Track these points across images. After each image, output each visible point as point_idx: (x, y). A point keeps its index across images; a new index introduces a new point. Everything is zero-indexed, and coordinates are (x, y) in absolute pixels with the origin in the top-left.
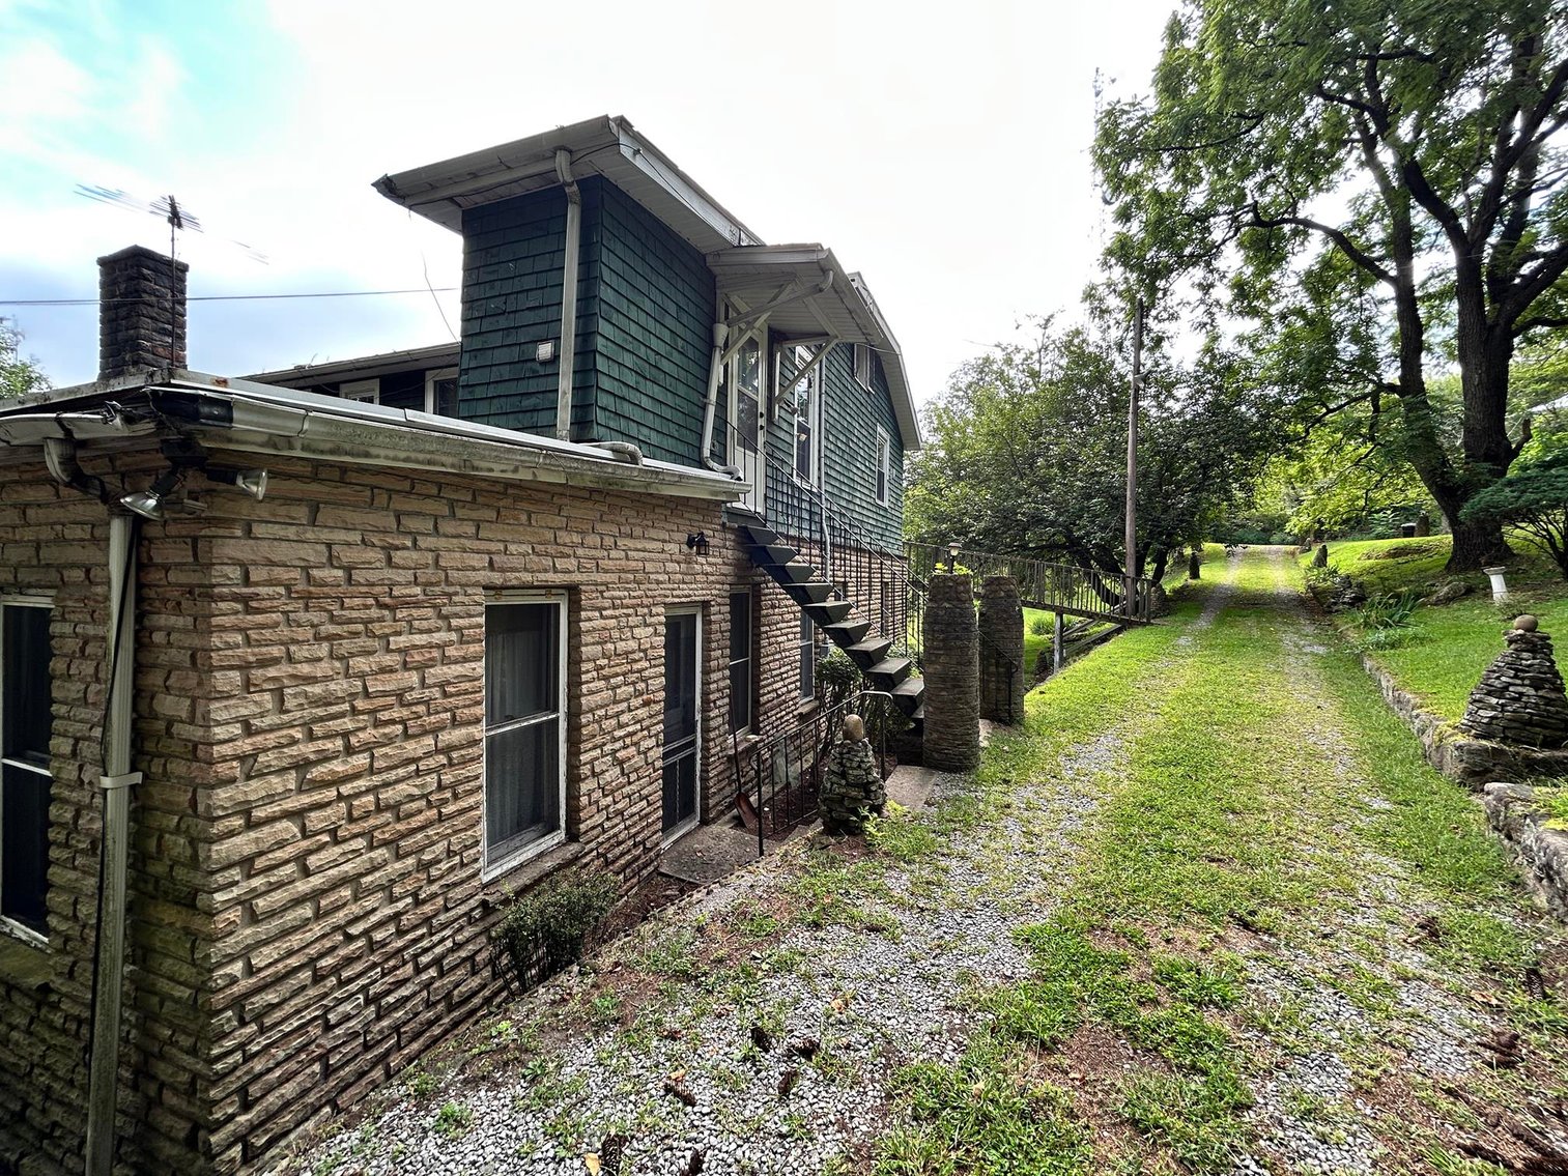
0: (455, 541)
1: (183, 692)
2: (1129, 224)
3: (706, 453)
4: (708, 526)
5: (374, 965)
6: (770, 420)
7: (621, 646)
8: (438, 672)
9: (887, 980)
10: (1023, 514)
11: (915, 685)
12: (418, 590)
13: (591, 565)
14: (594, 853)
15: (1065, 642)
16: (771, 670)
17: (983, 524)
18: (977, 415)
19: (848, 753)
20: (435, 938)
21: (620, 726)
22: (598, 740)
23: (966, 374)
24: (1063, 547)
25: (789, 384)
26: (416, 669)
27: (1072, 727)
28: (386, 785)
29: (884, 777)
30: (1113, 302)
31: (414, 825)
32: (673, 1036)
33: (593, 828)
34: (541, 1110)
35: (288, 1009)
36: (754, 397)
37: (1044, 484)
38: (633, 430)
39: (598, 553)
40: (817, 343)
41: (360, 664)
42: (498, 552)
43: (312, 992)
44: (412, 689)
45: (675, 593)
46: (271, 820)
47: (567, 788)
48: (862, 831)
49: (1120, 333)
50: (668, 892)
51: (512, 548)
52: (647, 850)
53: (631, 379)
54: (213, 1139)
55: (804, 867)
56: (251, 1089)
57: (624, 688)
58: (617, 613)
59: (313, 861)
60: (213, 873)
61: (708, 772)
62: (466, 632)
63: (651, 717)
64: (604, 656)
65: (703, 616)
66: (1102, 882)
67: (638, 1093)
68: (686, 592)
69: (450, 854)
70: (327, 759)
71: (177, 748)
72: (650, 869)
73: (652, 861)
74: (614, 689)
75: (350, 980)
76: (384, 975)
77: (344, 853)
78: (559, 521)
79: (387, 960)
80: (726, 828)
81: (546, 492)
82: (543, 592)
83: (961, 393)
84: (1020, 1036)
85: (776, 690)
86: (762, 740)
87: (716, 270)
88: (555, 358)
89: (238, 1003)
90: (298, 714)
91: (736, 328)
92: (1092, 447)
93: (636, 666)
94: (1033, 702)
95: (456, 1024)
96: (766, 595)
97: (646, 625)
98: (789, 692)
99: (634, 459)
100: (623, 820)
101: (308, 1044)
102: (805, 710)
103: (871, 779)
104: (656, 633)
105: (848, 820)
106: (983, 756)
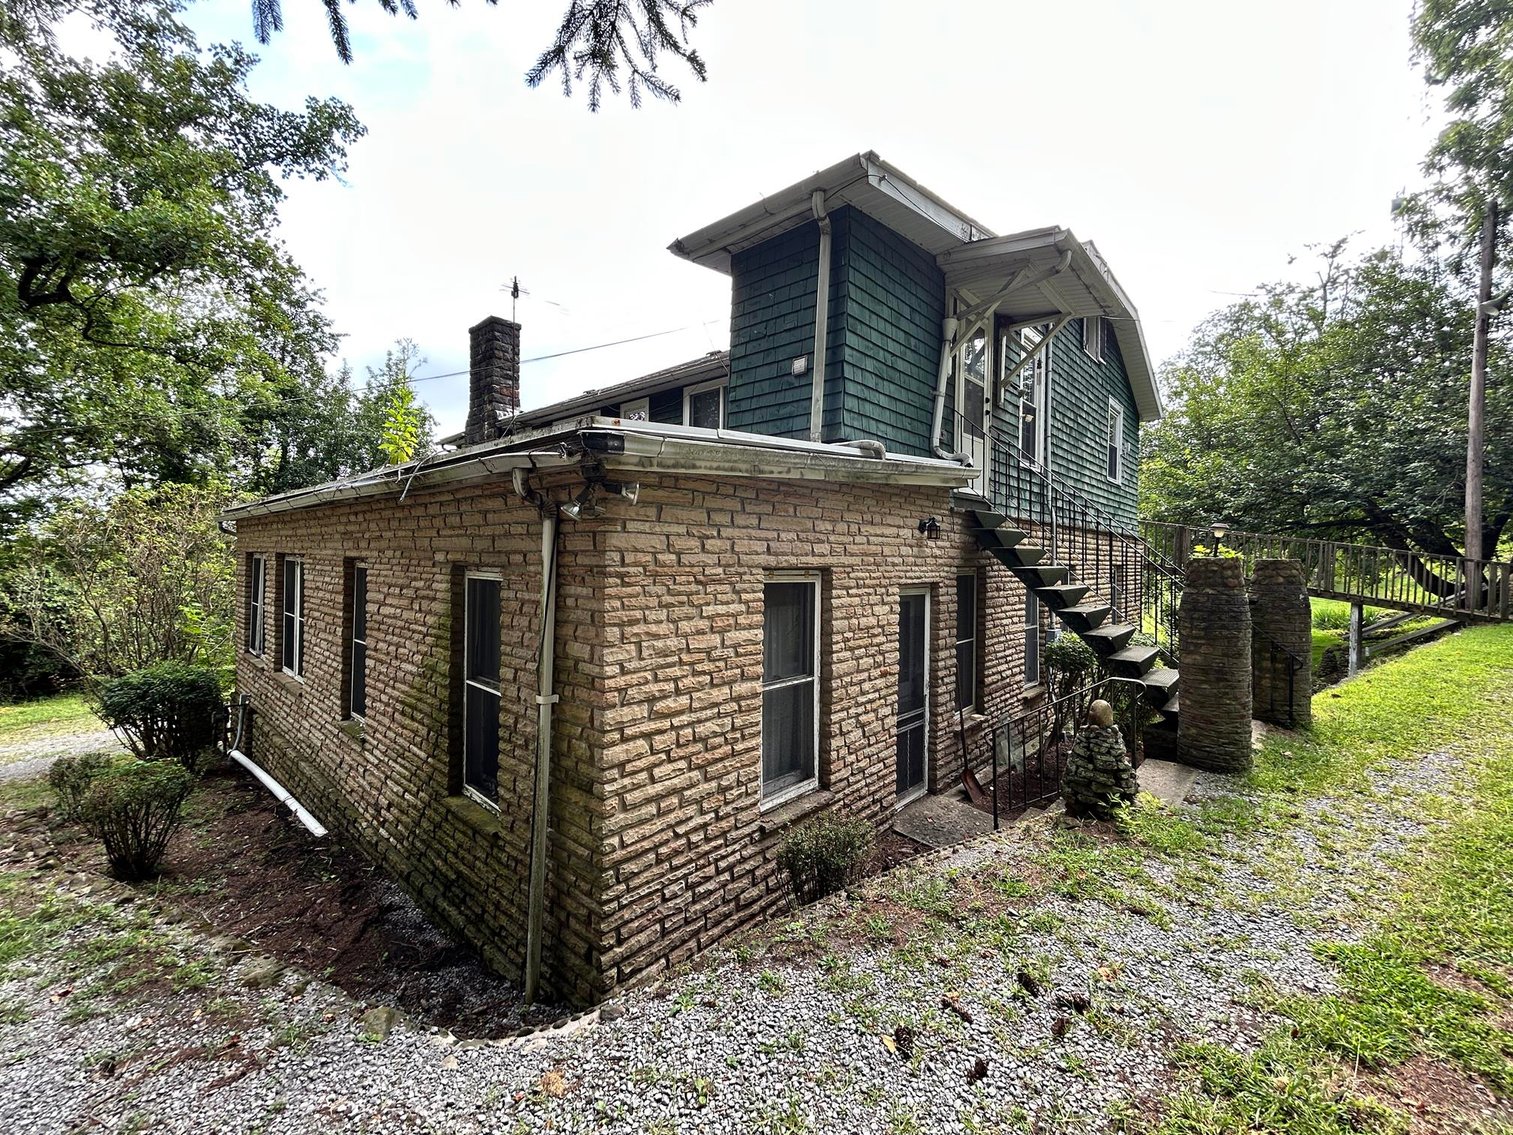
0: (744, 531)
1: (586, 641)
2: (1474, 109)
3: (936, 442)
4: (937, 511)
5: (691, 861)
6: (996, 405)
7: (863, 621)
8: (734, 636)
9: (1158, 963)
10: (1300, 485)
11: (1165, 676)
12: (720, 570)
13: (839, 549)
14: (842, 803)
15: (1363, 639)
16: (996, 652)
17: (1243, 500)
18: (1235, 372)
19: (1096, 737)
20: (729, 849)
21: (863, 693)
22: (845, 703)
23: (1215, 326)
24: (1361, 522)
25: (1015, 367)
26: (719, 632)
27: (1383, 739)
28: (700, 721)
29: (1135, 767)
30: (1443, 211)
31: (717, 756)
32: (943, 963)
33: (841, 780)
34: (839, 994)
35: (642, 878)
36: (980, 383)
37: (1333, 449)
38: (873, 427)
39: (846, 539)
40: (1045, 323)
41: (685, 626)
42: (773, 540)
43: (656, 870)
44: (716, 648)
45: (908, 574)
46: (634, 738)
47: (820, 743)
48: (1113, 818)
49: (1457, 249)
50: (903, 850)
51: (783, 535)
52: (883, 809)
53: (871, 381)
54: (602, 959)
55: (1051, 843)
56: (623, 931)
57: (865, 659)
58: (860, 592)
59: (657, 772)
60: (604, 770)
61: (936, 744)
62: (751, 604)
63: (887, 687)
64: (850, 630)
65: (931, 596)
66: (1440, 915)
67: (918, 1001)
68: (917, 574)
69: (739, 783)
70: (665, 697)
71: (581, 679)
72: (887, 826)
73: (888, 820)
74: (857, 659)
75: (677, 868)
76: (697, 870)
77: (674, 770)
78: (817, 512)
79: (699, 859)
80: (953, 800)
81: (807, 487)
82: (803, 572)
83: (1209, 349)
84: (1331, 1046)
85: (1000, 673)
86: (987, 721)
87: (945, 268)
88: (809, 370)
89: (616, 865)
90: (649, 662)
91: (964, 321)
92: (1410, 399)
93: (876, 640)
94: (1322, 705)
95: (742, 922)
96: (991, 577)
97: (884, 603)
98: (1013, 675)
99: (878, 454)
100: (865, 778)
101: (654, 908)
102: (1029, 694)
103: (1122, 766)
104: (892, 611)
105: (1096, 804)
106: (1256, 759)
